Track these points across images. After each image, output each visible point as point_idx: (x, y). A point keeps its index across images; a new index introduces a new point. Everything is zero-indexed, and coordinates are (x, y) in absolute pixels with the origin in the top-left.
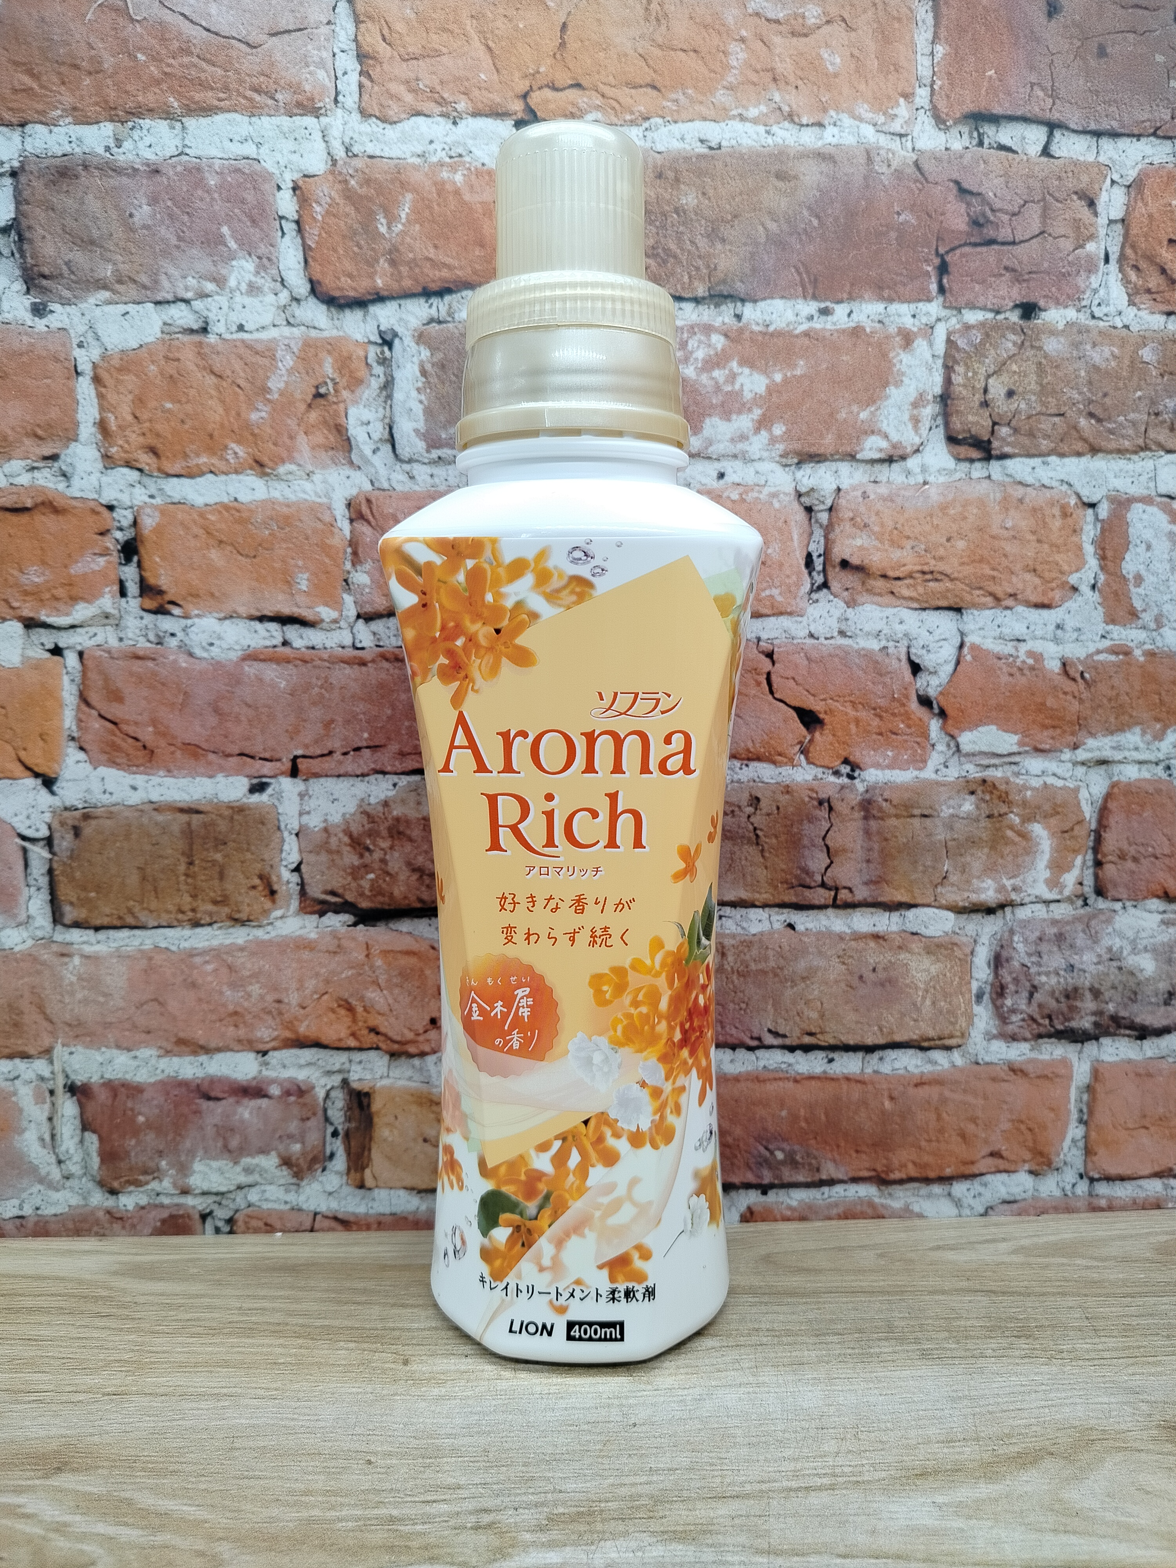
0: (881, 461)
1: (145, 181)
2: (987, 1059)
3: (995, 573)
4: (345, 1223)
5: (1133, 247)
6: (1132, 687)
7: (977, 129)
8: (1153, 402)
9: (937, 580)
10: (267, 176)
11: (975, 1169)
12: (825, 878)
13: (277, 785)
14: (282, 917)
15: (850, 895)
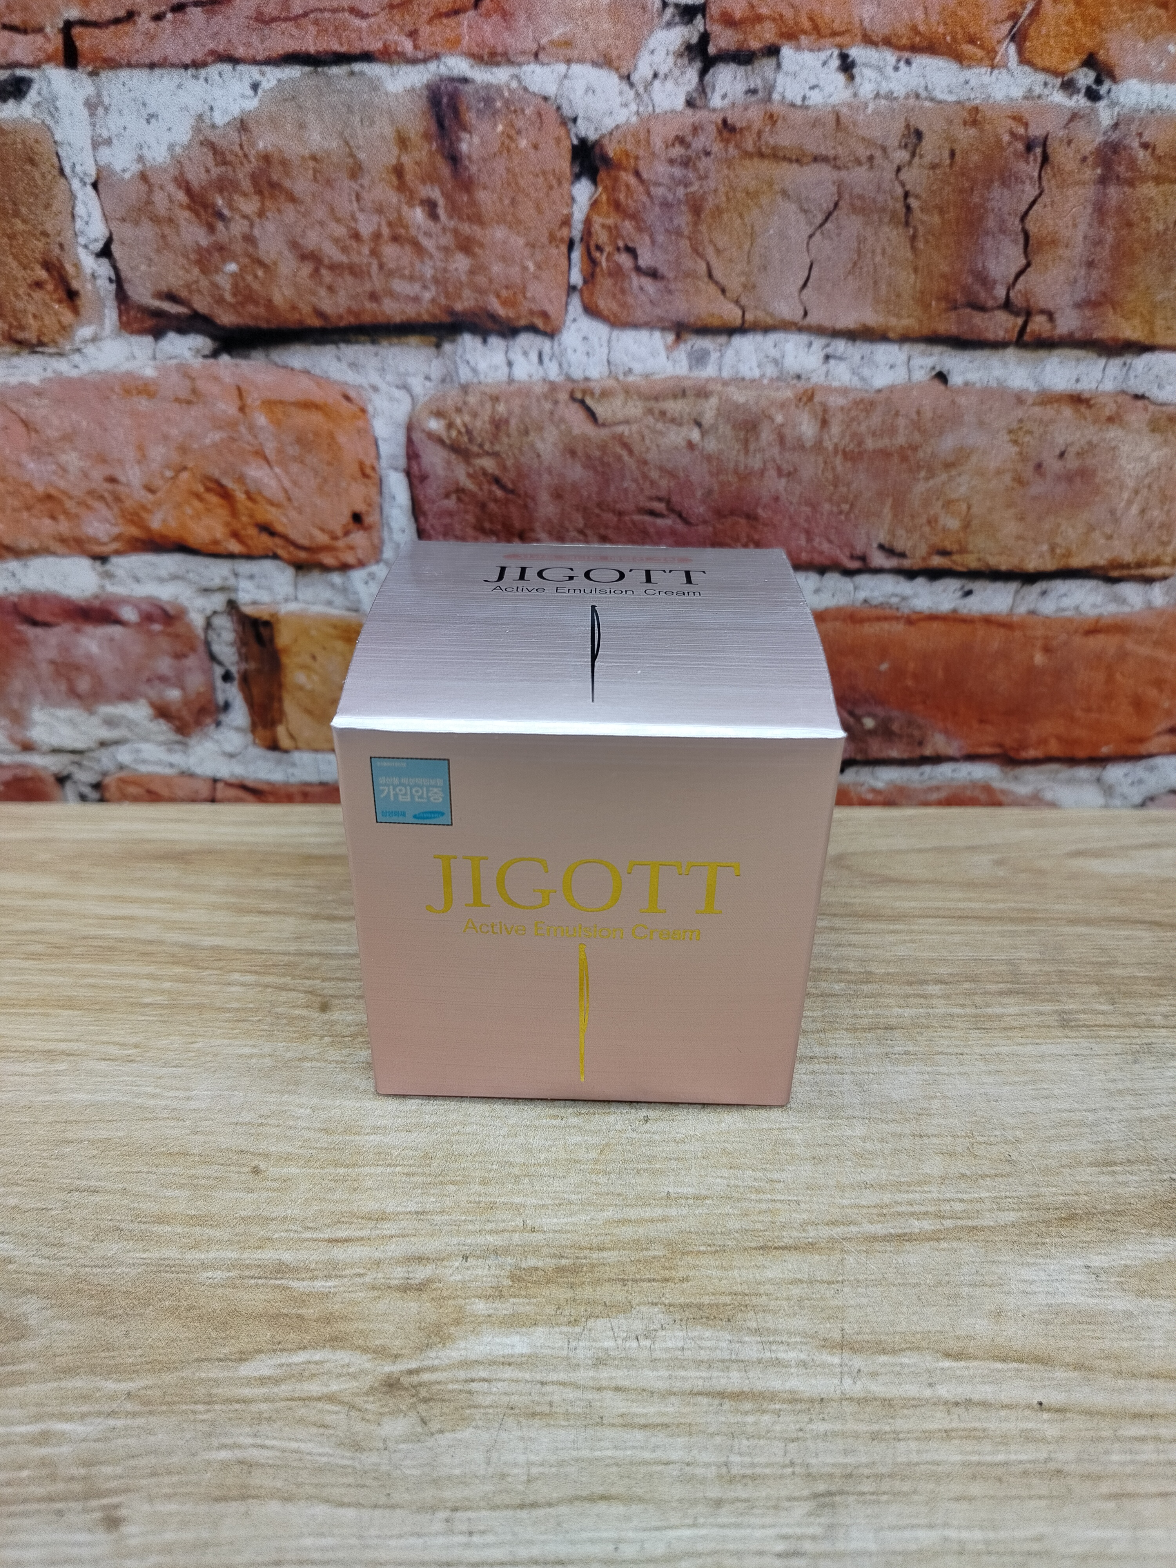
4: (255, 792)
12: (1012, 294)
13: (44, 84)
14: (95, 339)
15: (1048, 326)
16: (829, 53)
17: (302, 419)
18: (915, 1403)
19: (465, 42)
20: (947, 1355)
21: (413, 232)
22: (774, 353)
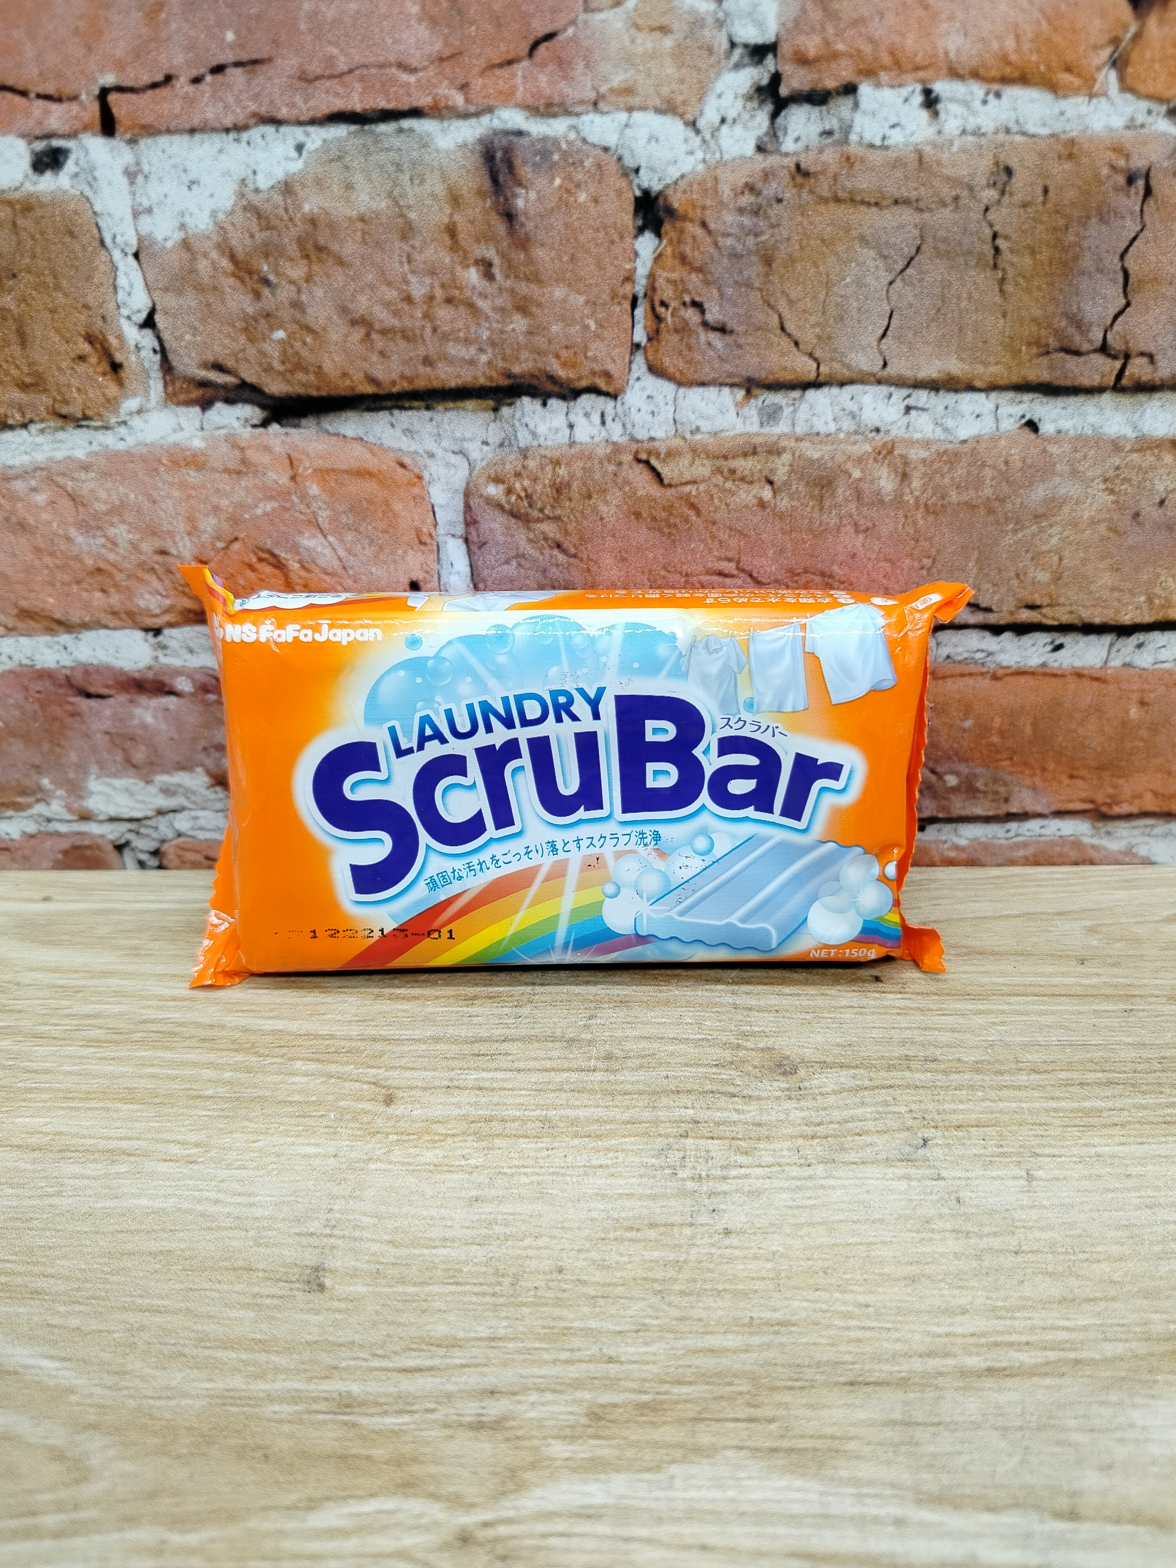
12: (1109, 336)
13: (82, 154)
14: (139, 412)
15: (1149, 369)
16: (910, 89)
17: (355, 487)
19: (519, 94)
20: (1056, 1515)
21: (468, 293)
22: (852, 406)
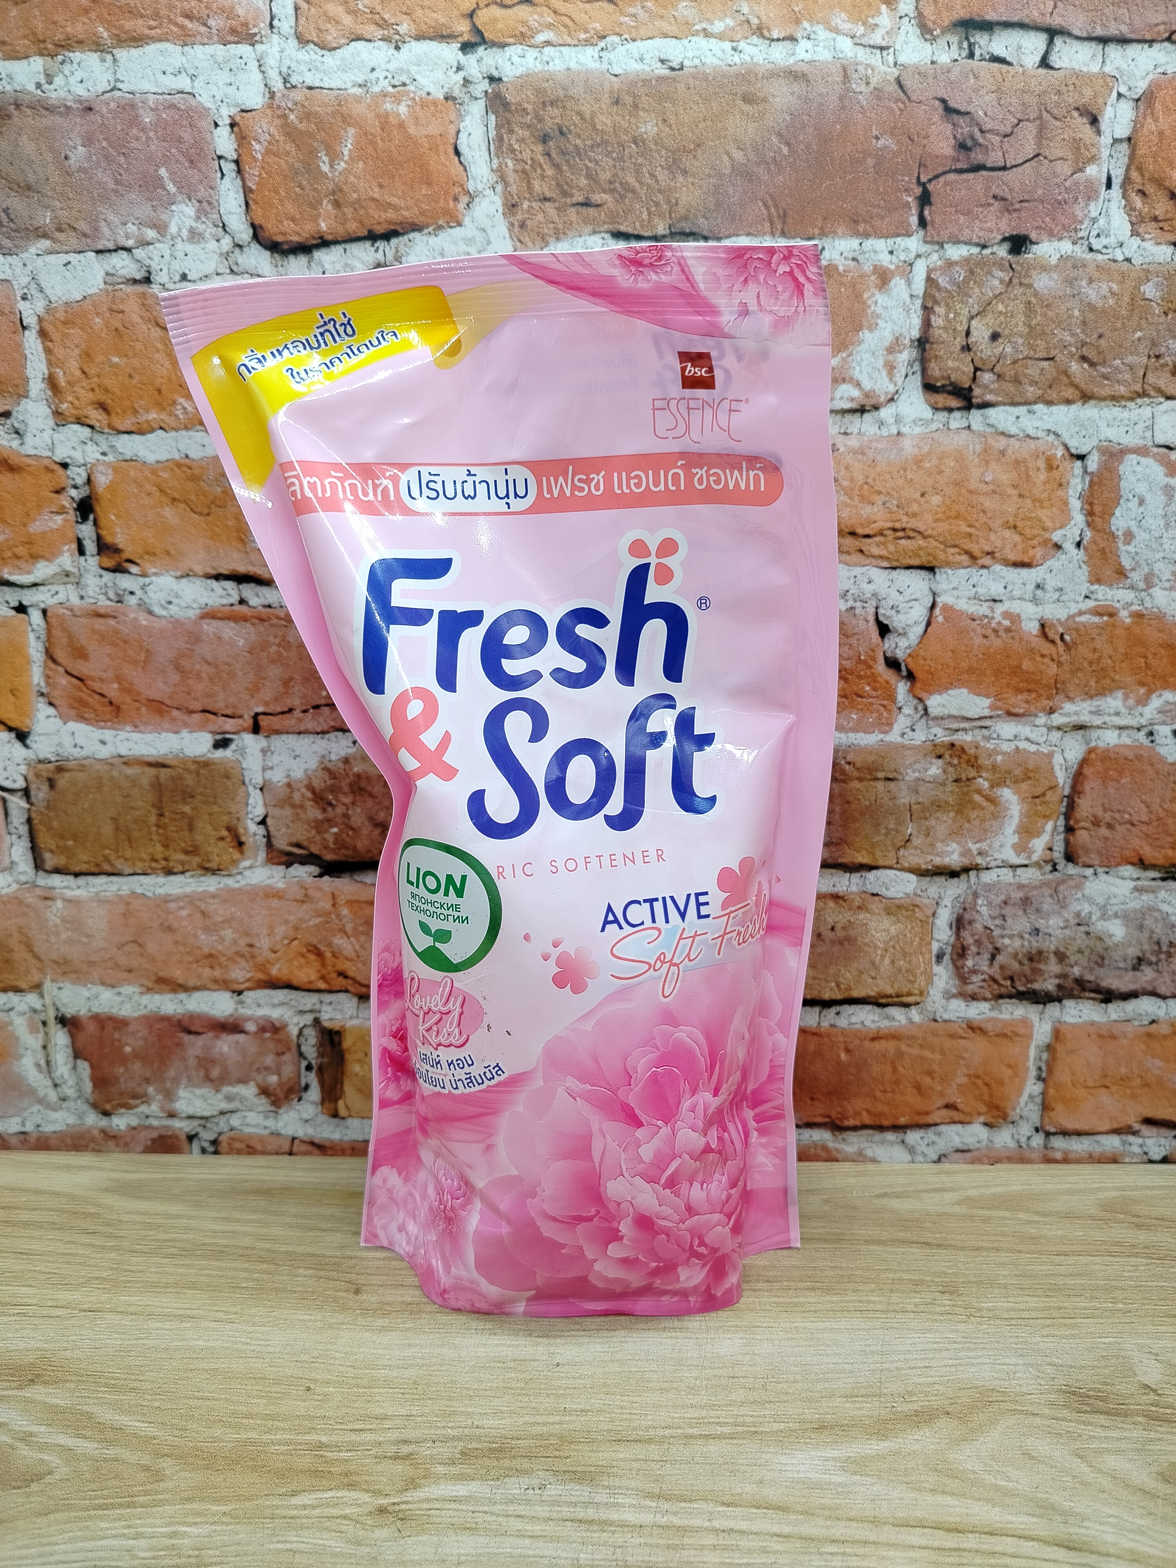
0: (853, 411)
1: (78, 120)
2: (946, 1016)
3: (972, 530)
4: (321, 1148)
5: (1140, 169)
6: (1115, 650)
7: (967, 38)
8: (1154, 344)
9: (909, 538)
10: (204, 112)
11: (930, 1120)
13: (240, 742)
14: (250, 867)
18: (698, 1530)
20: (724, 1504)
